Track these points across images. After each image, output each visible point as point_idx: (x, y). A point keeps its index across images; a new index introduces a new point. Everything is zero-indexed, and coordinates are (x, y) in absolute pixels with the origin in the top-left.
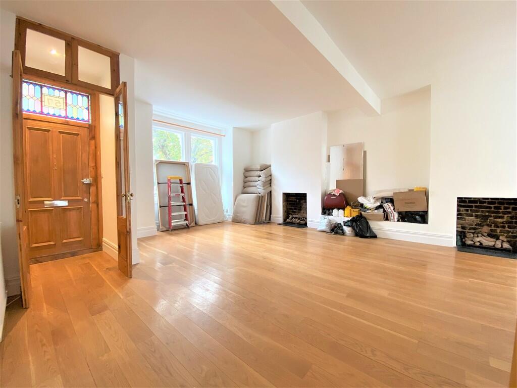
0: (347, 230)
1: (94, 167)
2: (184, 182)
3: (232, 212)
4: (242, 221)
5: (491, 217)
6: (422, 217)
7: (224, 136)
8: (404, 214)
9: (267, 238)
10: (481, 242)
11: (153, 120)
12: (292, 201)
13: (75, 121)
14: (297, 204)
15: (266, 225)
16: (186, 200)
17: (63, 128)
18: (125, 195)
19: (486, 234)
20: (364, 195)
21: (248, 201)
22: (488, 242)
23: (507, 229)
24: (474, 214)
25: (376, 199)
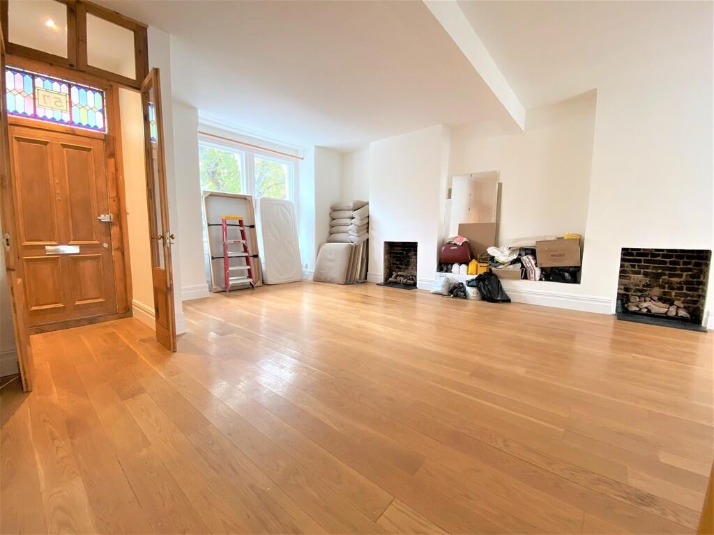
0: (471, 291)
1: (116, 199)
2: (245, 223)
3: (314, 267)
4: (328, 280)
5: (665, 275)
6: (571, 275)
7: (303, 159)
8: (549, 271)
9: (363, 302)
10: (649, 308)
11: (199, 132)
12: (397, 253)
13: (85, 129)
14: (403, 257)
15: (360, 286)
16: (249, 249)
17: (67, 140)
18: (163, 237)
19: (656, 298)
20: (496, 245)
21: (337, 252)
22: (658, 308)
23: (685, 291)
24: (642, 270)
25: (513, 250)
